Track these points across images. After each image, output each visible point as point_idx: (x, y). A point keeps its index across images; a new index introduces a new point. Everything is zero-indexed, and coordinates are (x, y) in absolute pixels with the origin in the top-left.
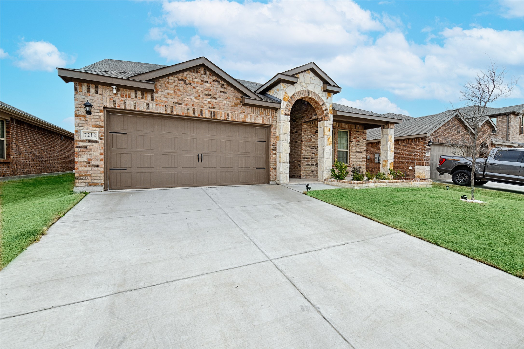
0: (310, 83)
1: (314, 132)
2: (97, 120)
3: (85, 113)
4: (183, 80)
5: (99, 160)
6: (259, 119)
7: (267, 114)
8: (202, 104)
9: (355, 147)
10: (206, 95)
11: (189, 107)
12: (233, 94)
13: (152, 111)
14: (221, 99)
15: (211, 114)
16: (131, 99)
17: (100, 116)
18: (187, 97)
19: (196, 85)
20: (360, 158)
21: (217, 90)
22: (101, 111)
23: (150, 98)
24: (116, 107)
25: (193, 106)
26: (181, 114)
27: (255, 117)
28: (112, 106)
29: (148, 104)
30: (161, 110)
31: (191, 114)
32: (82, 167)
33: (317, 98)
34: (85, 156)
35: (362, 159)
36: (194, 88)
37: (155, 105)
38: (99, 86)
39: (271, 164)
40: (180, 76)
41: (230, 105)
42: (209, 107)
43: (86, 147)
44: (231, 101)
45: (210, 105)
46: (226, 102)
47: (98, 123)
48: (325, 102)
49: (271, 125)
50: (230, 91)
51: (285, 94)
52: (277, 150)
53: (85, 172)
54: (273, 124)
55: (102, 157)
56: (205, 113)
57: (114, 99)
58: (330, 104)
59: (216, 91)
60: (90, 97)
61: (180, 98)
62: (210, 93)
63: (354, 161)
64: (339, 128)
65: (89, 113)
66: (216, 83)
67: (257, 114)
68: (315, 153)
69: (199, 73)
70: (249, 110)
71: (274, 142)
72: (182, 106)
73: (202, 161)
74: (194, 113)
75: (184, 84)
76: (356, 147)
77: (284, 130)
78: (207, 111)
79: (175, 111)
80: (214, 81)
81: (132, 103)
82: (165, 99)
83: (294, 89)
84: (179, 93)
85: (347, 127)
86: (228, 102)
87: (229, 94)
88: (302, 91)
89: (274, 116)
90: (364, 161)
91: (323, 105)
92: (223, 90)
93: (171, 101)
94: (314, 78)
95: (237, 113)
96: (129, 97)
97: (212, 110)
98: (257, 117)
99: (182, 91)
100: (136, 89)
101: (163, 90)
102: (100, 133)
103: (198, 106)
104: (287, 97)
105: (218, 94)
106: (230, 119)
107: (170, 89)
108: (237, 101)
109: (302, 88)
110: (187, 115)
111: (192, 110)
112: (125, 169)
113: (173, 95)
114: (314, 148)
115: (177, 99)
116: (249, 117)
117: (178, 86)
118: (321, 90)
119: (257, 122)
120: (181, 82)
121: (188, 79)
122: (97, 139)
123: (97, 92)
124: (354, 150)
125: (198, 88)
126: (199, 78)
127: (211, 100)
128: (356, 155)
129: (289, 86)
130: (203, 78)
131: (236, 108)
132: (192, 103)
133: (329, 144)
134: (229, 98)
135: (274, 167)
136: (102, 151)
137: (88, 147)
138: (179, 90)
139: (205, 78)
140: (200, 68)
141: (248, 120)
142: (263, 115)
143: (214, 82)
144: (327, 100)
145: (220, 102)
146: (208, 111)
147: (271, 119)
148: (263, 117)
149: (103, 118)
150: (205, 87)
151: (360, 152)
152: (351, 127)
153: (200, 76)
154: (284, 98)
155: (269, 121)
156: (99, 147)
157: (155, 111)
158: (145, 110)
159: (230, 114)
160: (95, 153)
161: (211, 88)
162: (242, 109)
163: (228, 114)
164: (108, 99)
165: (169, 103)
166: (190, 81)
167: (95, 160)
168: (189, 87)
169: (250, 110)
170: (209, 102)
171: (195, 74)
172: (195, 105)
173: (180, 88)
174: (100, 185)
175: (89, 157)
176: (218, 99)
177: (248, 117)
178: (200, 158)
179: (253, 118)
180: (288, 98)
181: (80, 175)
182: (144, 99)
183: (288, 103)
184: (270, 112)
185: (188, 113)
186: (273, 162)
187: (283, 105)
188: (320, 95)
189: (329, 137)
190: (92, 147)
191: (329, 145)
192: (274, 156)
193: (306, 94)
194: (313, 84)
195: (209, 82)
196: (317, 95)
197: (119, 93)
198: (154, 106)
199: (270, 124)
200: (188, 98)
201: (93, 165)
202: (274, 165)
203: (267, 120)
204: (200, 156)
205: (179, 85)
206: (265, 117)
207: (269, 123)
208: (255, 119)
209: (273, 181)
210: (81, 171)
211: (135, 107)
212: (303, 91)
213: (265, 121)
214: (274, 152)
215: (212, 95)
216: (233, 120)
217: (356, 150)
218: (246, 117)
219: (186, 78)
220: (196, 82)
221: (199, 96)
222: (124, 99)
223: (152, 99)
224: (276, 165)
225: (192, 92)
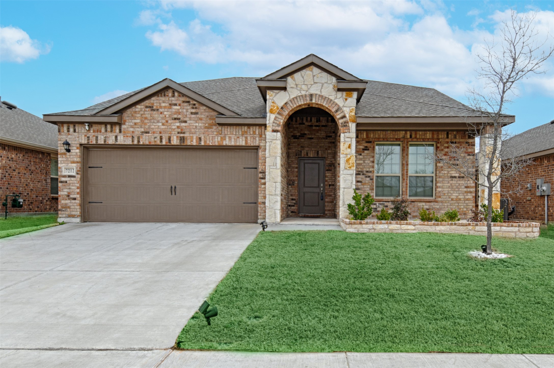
0: (313, 83)
1: (361, 150)
2: (74, 156)
3: (65, 151)
4: (150, 107)
5: (76, 193)
6: (241, 140)
7: (252, 133)
8: (170, 130)
9: (446, 170)
10: (175, 119)
11: (156, 135)
12: (207, 114)
13: (120, 143)
14: (192, 122)
15: (181, 140)
16: (102, 133)
17: (76, 153)
18: (154, 124)
19: (163, 109)
20: (459, 187)
21: (187, 111)
22: (77, 148)
23: (118, 131)
24: (89, 143)
25: (160, 133)
26: (148, 143)
27: (236, 138)
28: (86, 142)
29: (116, 137)
30: (129, 142)
31: (158, 142)
32: (63, 200)
33: (325, 102)
34: (66, 190)
35: (465, 190)
36: (161, 113)
37: (122, 136)
38: (76, 125)
39: (260, 197)
40: (147, 103)
41: (202, 127)
42: (178, 133)
43: (66, 182)
44: (204, 122)
45: (179, 130)
46: (197, 124)
47: (75, 159)
48: (341, 105)
49: (258, 146)
50: (202, 111)
51: (272, 104)
52: (266, 178)
53: (66, 204)
54: (261, 144)
55: (78, 190)
56: (173, 140)
57: (88, 135)
58: (351, 108)
59: (185, 113)
60: (69, 136)
61: (147, 127)
62: (179, 116)
63: (444, 192)
64: (410, 140)
65: (68, 151)
66: (186, 104)
67: (237, 134)
68: (363, 182)
69: (168, 96)
70: (227, 130)
71: (262, 168)
72: (149, 135)
73: (175, 194)
74: (161, 141)
75: (151, 111)
76: (449, 170)
77: (271, 151)
78: (175, 137)
79: (142, 141)
80: (184, 102)
81: (102, 137)
82: (132, 129)
83: (288, 95)
84: (146, 121)
85: (428, 137)
86: (200, 124)
87: (201, 114)
88: (299, 96)
89: (263, 134)
90: (471, 192)
91: (337, 111)
92: (194, 111)
93: (138, 130)
94: (320, 75)
95: (211, 135)
96: (100, 132)
97: (182, 135)
98: (238, 137)
99: (149, 118)
100: (106, 124)
101: (130, 121)
102: (77, 168)
103: (165, 132)
104: (275, 108)
105: (188, 116)
106: (203, 143)
107: (137, 118)
108: (212, 121)
109: (301, 92)
110: (153, 144)
111: (159, 138)
112: (101, 203)
113: (140, 124)
114: (361, 174)
115: (144, 128)
116: (227, 139)
117: (144, 114)
118: (333, 90)
119: (238, 144)
120: (148, 109)
121: (155, 104)
122: (74, 174)
123: (75, 131)
124: (446, 175)
125: (165, 113)
126: (166, 101)
127: (180, 124)
128: (451, 182)
129: (278, 93)
130: (172, 101)
131: (210, 130)
132: (159, 130)
133: (350, 167)
134: (201, 119)
135: (263, 200)
136: (78, 185)
137: (68, 182)
138: (146, 118)
139: (174, 100)
140: (167, 91)
141: (227, 142)
142: (247, 134)
143: (183, 104)
144: (345, 103)
145: (191, 125)
146: (177, 137)
147: (257, 139)
148: (246, 138)
149: (79, 154)
150: (174, 110)
151: (459, 177)
152: (438, 136)
153: (167, 99)
154: (271, 109)
155: (254, 141)
156: (76, 182)
157: (123, 143)
158: (114, 143)
159: (203, 138)
160: (73, 187)
161: (180, 111)
162: (218, 130)
163: (200, 139)
164: (83, 136)
165: (136, 133)
166: (157, 106)
167: (73, 193)
168: (156, 113)
169: (229, 130)
170: (178, 127)
171: (163, 99)
172: (162, 133)
173: (147, 115)
174: (76, 217)
175: (68, 191)
176: (188, 122)
177: (225, 139)
178: (173, 190)
179: (233, 140)
180: (278, 108)
181: (62, 207)
182: (113, 132)
183: (278, 116)
184: (257, 130)
185: (155, 142)
186: (262, 195)
187: (270, 119)
188: (332, 98)
189: (349, 156)
190: (71, 182)
191: (349, 169)
192: (263, 186)
193: (306, 100)
194: (318, 84)
195: (178, 105)
196: (326, 97)
197: (92, 129)
198: (122, 138)
199: (257, 144)
200: (155, 126)
201: (71, 198)
202: (263, 198)
203: (252, 140)
204: (173, 188)
205: (146, 112)
206: (249, 138)
207: (255, 144)
208: (236, 140)
209: (261, 219)
210: (63, 204)
211: (105, 141)
212: (302, 96)
213: (249, 141)
214: (263, 181)
215: (181, 119)
216: (206, 144)
217: (449, 175)
218: (223, 139)
219: (153, 104)
220: (164, 107)
221: (167, 122)
222: (96, 134)
223: (120, 131)
224: (265, 197)
225: (160, 119)
